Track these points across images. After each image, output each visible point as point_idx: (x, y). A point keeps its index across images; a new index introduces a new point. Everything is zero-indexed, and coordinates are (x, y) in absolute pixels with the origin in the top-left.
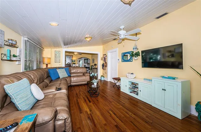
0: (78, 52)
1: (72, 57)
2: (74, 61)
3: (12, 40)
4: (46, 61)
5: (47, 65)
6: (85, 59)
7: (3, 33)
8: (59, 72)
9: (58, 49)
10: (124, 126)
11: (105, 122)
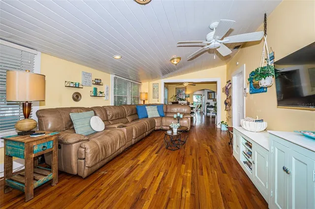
0: (189, 83)
1: (186, 90)
2: (187, 95)
3: (97, 79)
4: (143, 97)
5: (144, 101)
6: (208, 92)
7: (90, 75)
8: (147, 110)
9: (156, 82)
10: (152, 196)
11: (138, 179)
